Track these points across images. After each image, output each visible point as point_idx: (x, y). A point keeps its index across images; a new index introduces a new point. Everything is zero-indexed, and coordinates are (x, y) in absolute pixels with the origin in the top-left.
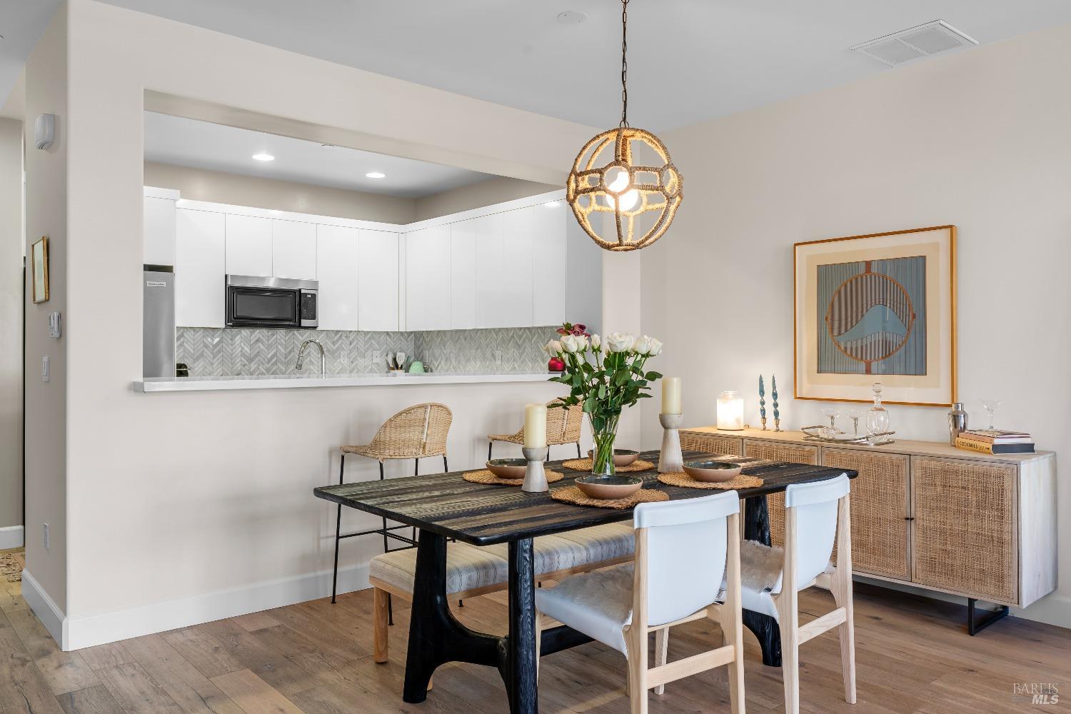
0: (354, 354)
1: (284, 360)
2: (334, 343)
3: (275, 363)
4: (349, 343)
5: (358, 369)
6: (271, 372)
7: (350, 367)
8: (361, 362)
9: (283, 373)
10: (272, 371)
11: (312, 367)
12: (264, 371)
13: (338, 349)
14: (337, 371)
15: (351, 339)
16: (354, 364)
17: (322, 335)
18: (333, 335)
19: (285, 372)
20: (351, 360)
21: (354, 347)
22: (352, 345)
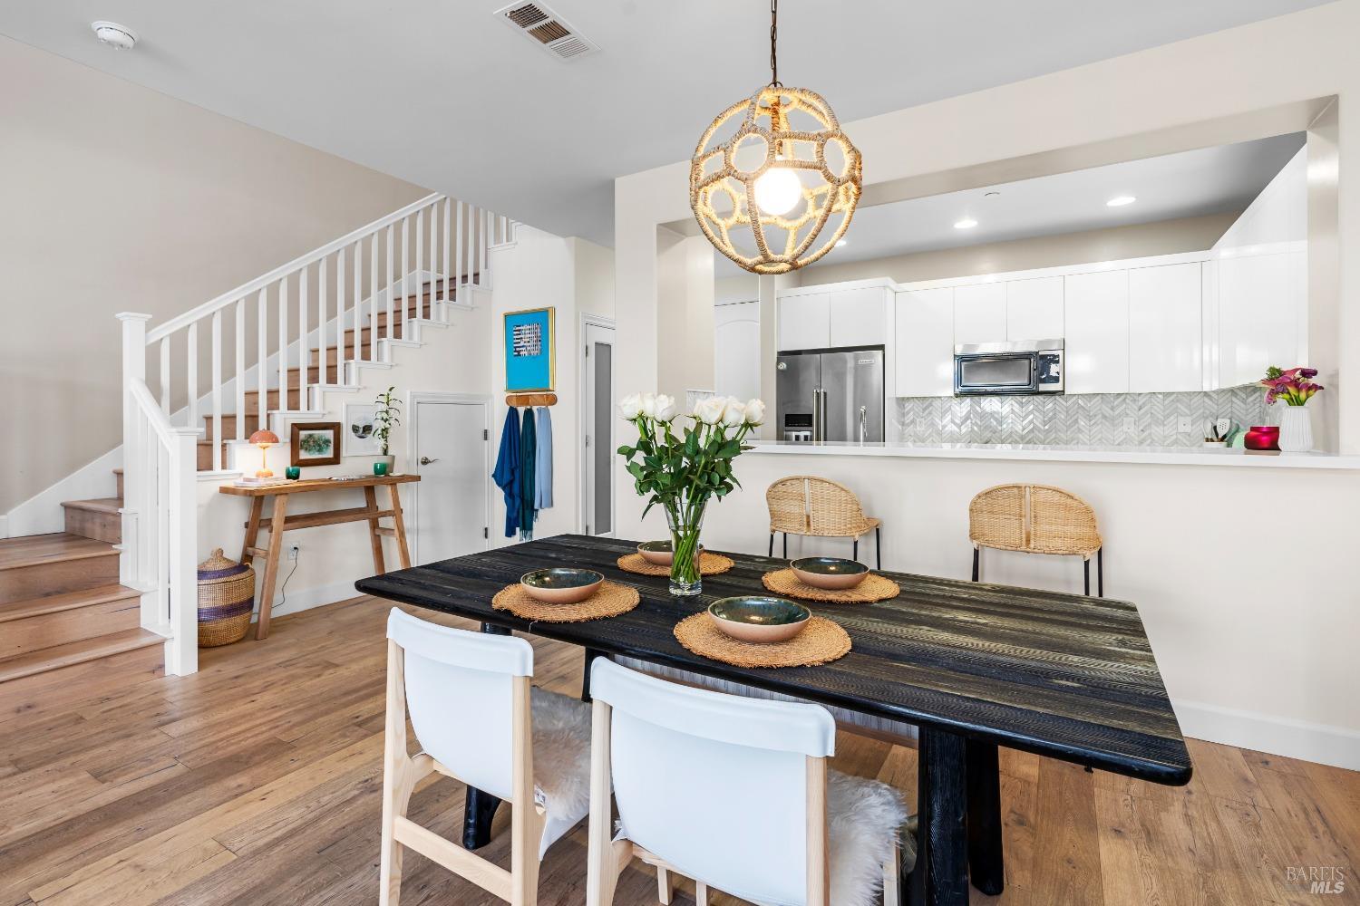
0: (1147, 419)
1: (1042, 428)
2: (1112, 409)
3: (1032, 431)
4: (1137, 409)
5: (1153, 440)
6: (1025, 441)
7: (1138, 436)
8: (1157, 431)
9: (1042, 442)
10: (1027, 439)
11: (1080, 436)
12: (1018, 439)
13: (1119, 415)
14: (1117, 442)
15: (1140, 403)
16: (1146, 433)
17: (1096, 400)
18: (1112, 399)
19: (1045, 440)
20: (1141, 428)
21: (1146, 413)
22: (1142, 411)
